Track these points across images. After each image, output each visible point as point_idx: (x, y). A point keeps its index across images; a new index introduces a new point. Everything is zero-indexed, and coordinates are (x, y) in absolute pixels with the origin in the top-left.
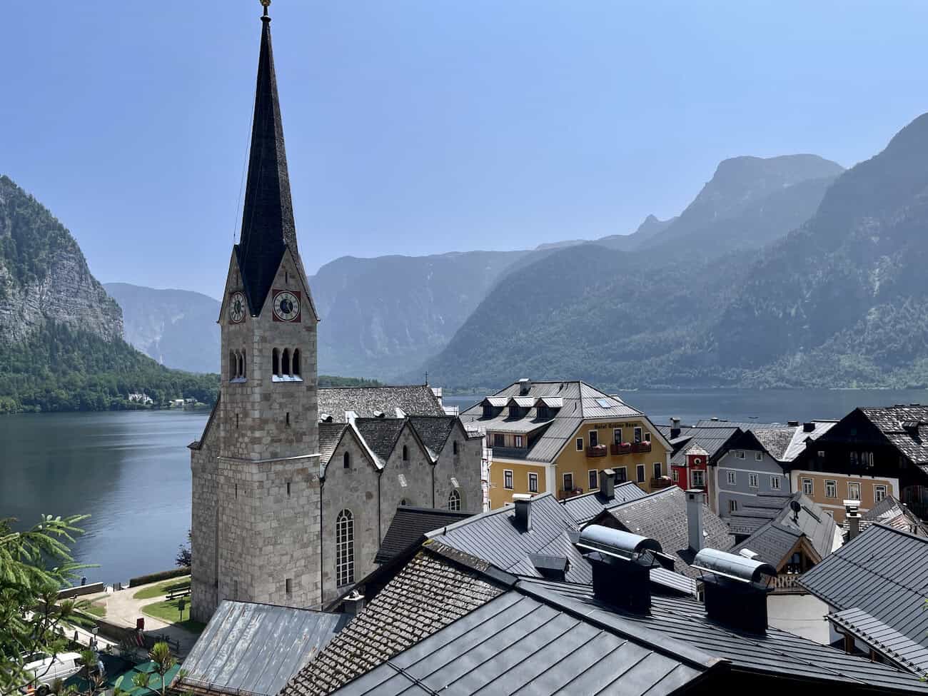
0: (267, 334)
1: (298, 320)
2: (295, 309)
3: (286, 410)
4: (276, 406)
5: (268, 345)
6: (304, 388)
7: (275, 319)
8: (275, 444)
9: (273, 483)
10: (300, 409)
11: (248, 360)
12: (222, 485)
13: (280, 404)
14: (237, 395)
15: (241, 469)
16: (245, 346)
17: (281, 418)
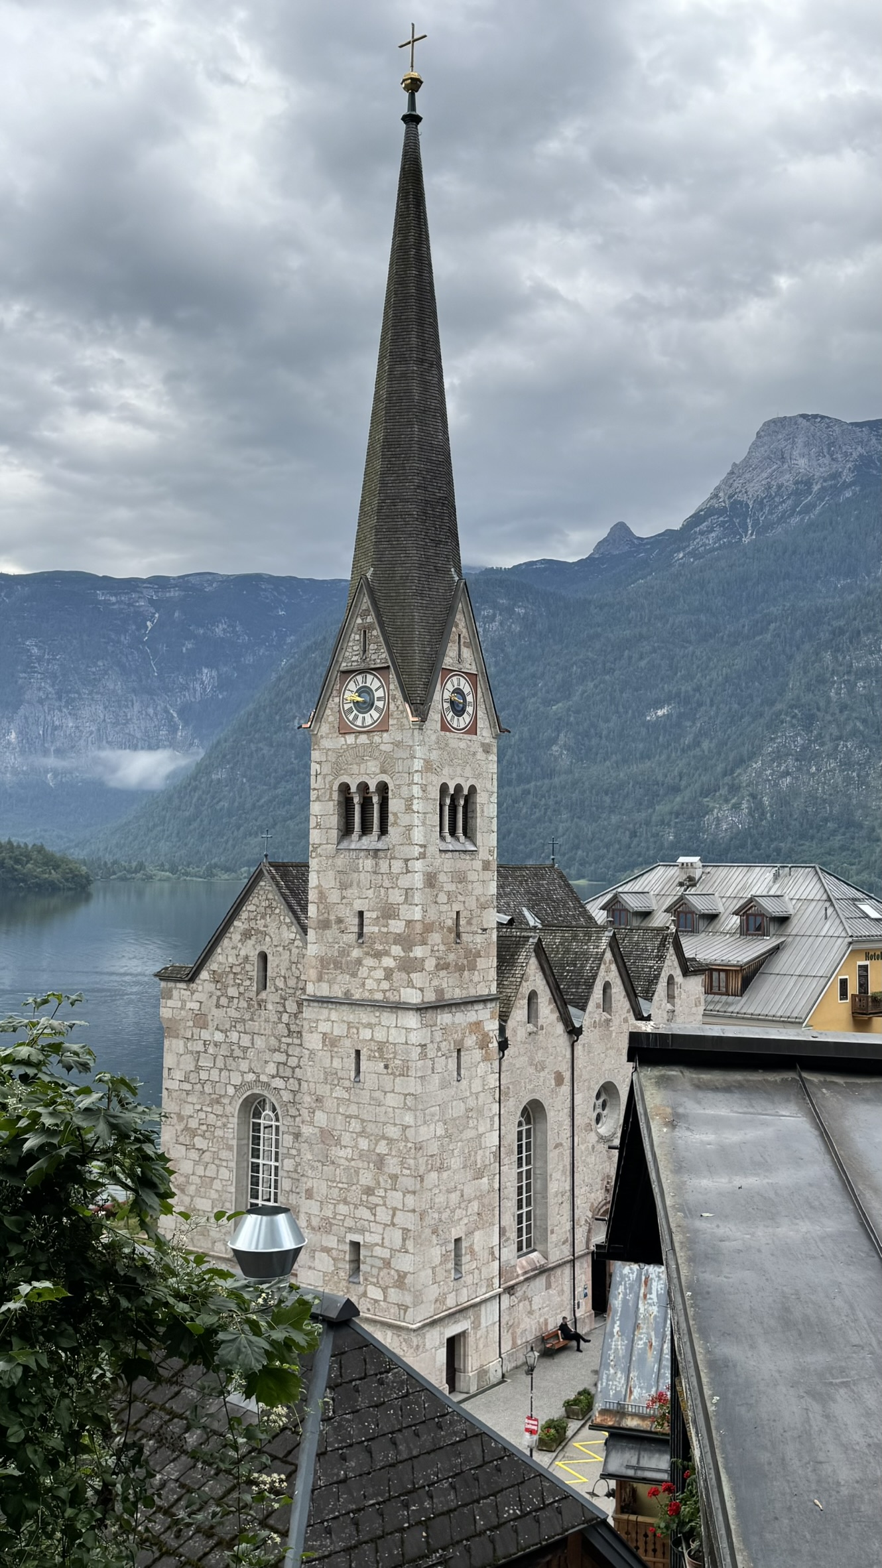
0: (434, 755)
1: (472, 729)
2: (470, 709)
3: (456, 907)
4: (443, 898)
5: (434, 778)
6: (478, 865)
7: (444, 726)
8: (443, 973)
9: (439, 1049)
10: (472, 903)
11: (394, 805)
12: (312, 1052)
13: (449, 893)
14: (362, 874)
15: (374, 1020)
16: (385, 778)
17: (450, 923)
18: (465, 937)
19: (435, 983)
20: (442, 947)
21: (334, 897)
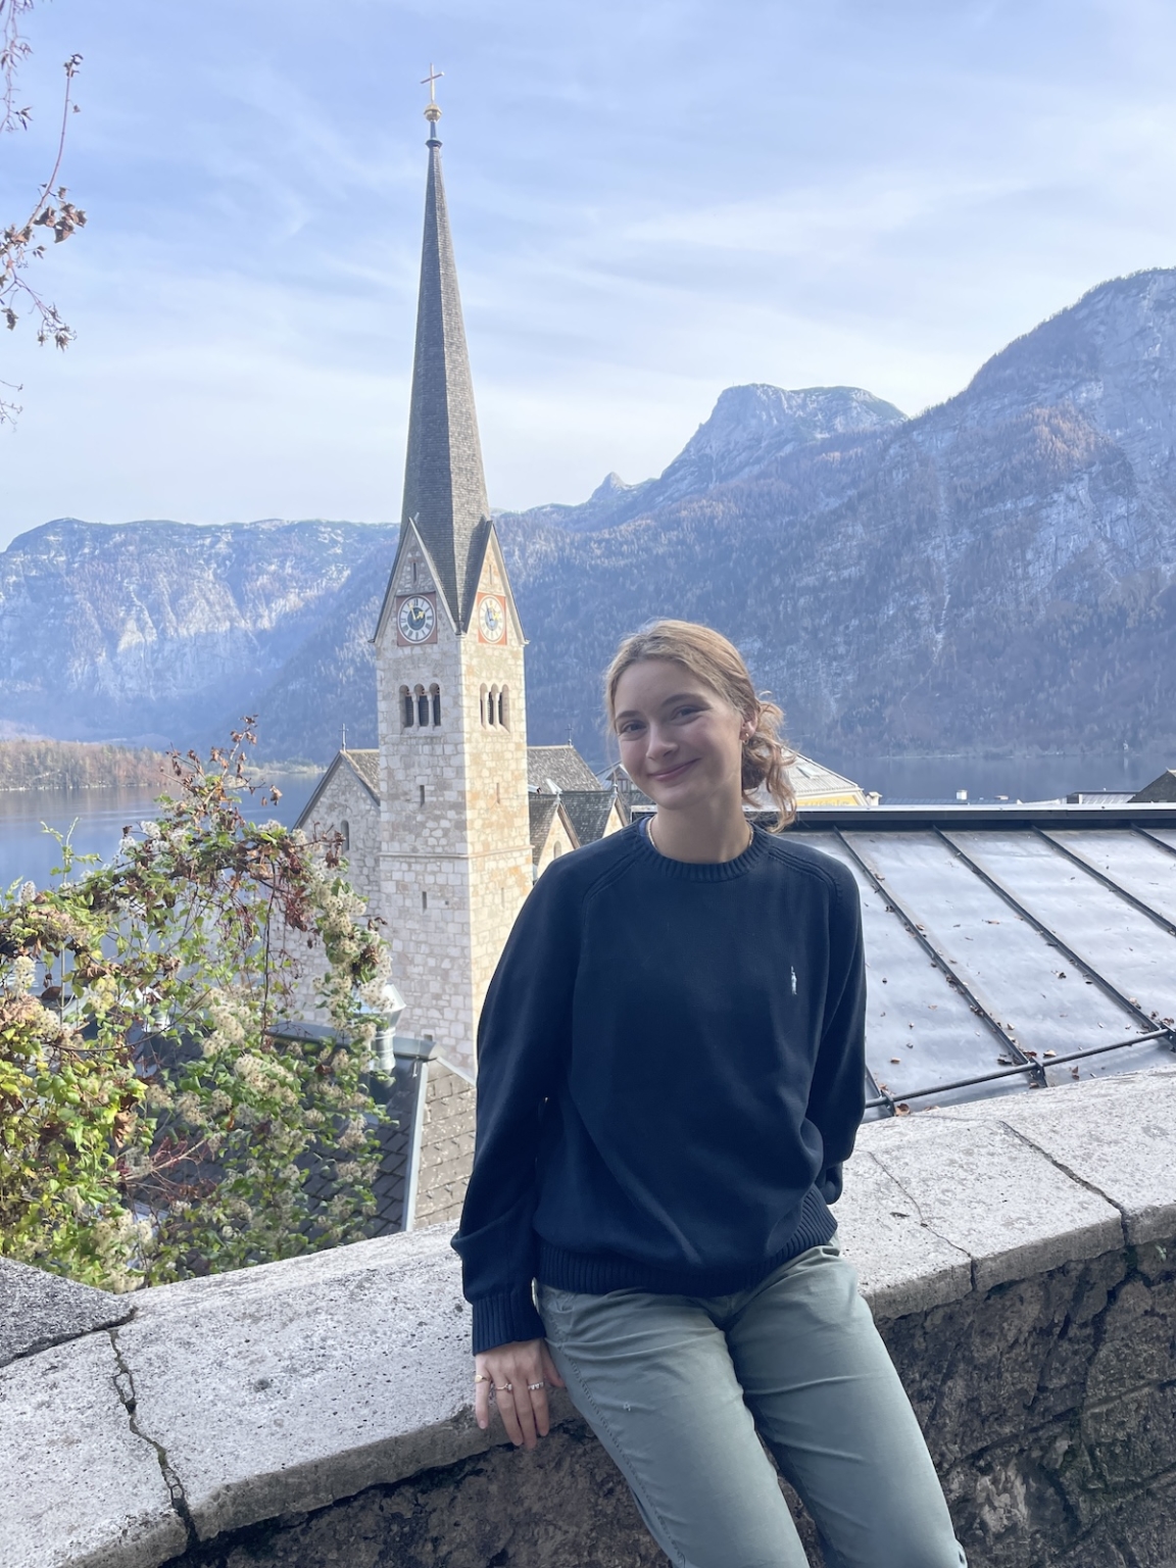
0: (475, 662)
1: (504, 641)
2: (501, 624)
3: (496, 780)
4: (486, 773)
5: (475, 680)
6: (512, 746)
7: (481, 640)
8: (488, 831)
9: (487, 888)
10: (508, 776)
11: (444, 701)
12: (388, 896)
13: (490, 769)
14: (422, 758)
15: (436, 869)
16: (437, 681)
17: (491, 792)
18: (505, 803)
19: (483, 838)
20: (488, 811)
21: (400, 775)
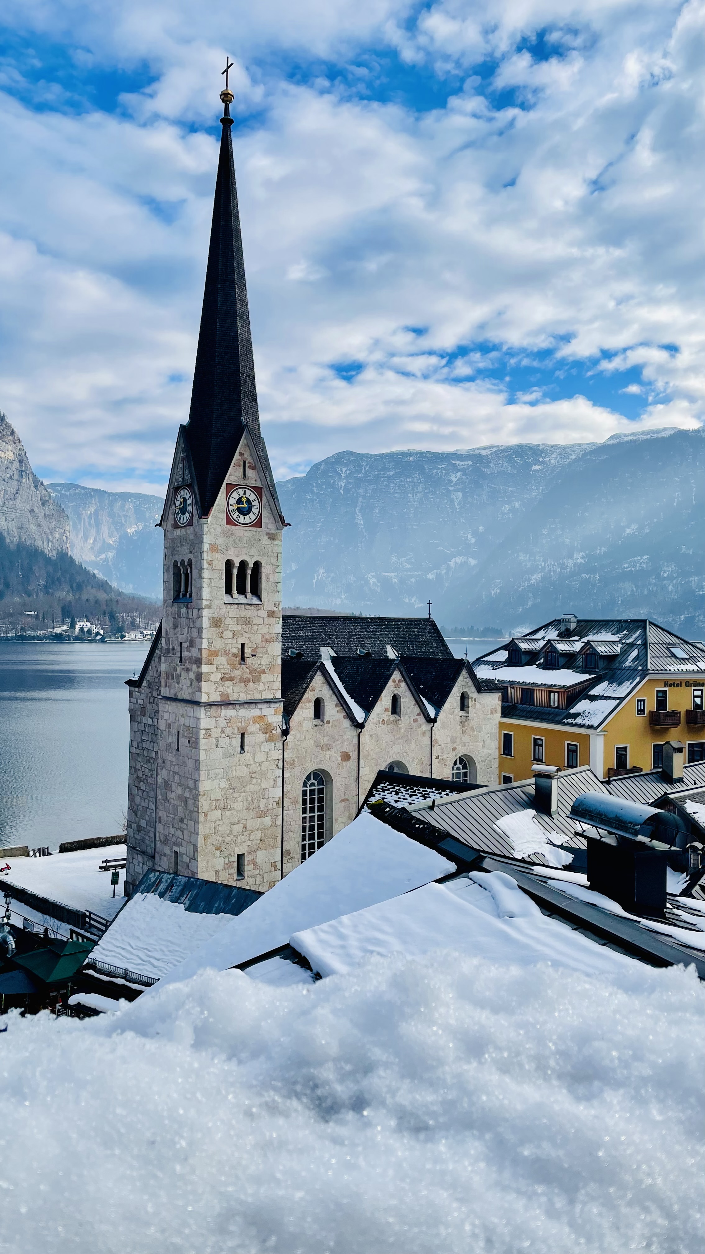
0: (220, 541)
1: (258, 523)
2: (255, 511)
3: (241, 640)
4: (228, 634)
5: (219, 556)
6: (263, 613)
7: (229, 522)
8: (228, 683)
9: (223, 732)
10: (258, 639)
11: (194, 574)
12: (162, 731)
13: (234, 632)
14: (182, 619)
15: (185, 712)
16: (191, 556)
17: (235, 651)
19: (221, 689)
20: (229, 667)
21: (171, 634)
